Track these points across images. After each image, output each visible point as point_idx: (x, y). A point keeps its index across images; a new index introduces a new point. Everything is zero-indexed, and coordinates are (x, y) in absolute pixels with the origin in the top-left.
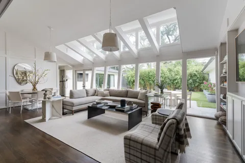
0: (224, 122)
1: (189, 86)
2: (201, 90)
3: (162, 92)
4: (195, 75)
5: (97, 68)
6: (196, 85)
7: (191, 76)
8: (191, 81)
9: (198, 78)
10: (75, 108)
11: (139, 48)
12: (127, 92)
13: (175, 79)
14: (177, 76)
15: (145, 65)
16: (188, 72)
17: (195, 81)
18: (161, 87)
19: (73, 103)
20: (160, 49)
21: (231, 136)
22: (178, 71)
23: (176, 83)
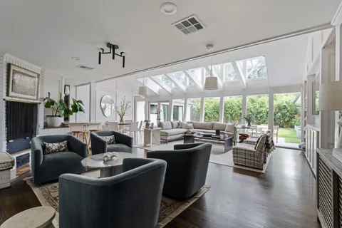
0: (304, 149)
1: (277, 121)
2: (292, 127)
3: (249, 124)
4: (285, 107)
5: (174, 100)
6: (286, 120)
7: (280, 108)
8: (279, 114)
9: (288, 111)
10: (169, 138)
11: (224, 81)
12: (213, 124)
13: (259, 113)
14: (262, 109)
15: (228, 97)
16: (275, 103)
17: (284, 115)
18: (249, 120)
19: (167, 133)
20: (247, 83)
21: (309, 160)
22: (263, 103)
23: (261, 117)
